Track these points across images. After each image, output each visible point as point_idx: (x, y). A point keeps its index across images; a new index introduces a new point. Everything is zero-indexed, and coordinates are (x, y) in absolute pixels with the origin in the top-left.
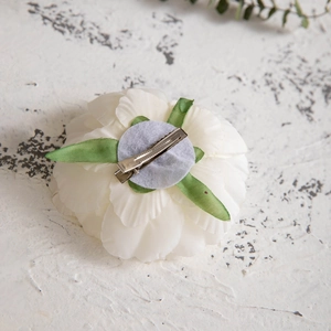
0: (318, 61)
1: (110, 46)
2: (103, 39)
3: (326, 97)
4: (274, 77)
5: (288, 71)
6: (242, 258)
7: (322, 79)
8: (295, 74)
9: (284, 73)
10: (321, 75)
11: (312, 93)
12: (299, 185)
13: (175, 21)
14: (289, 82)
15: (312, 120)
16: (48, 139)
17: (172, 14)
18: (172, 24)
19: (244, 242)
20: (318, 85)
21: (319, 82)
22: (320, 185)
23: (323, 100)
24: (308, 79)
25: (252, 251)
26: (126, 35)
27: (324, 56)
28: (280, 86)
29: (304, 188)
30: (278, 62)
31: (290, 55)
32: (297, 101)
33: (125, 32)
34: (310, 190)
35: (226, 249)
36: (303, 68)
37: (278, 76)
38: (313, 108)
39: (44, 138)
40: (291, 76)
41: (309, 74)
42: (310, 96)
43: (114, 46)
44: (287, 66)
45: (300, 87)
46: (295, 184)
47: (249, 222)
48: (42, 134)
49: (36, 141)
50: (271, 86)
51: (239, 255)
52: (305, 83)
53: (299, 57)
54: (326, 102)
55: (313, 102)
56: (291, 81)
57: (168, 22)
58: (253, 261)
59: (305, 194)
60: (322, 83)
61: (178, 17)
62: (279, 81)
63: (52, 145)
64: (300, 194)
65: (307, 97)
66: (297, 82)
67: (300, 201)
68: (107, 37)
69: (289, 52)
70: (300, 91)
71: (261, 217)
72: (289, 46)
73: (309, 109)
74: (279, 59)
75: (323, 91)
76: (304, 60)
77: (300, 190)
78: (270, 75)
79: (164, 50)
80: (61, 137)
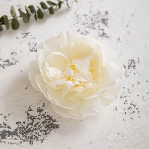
0: (90, 12)
1: (12, 64)
2: (7, 63)
3: (105, 24)
4: (81, 30)
5: (84, 24)
6: (134, 112)
7: (98, 18)
8: (87, 23)
9: (83, 26)
10: (96, 17)
11: (99, 26)
12: (127, 66)
13: (27, 34)
14: (88, 28)
15: (108, 37)
16: (24, 123)
17: (23, 32)
18: (27, 36)
19: (129, 105)
20: (99, 21)
21: (98, 20)
22: (133, 61)
23: (105, 26)
24: (93, 22)
25: (135, 106)
26: (14, 54)
27: (90, 8)
28: (86, 32)
29: (129, 66)
30: (78, 23)
31: (79, 17)
32: (97, 33)
33: (12, 53)
34: (132, 65)
35: (125, 113)
36: (88, 19)
37: (83, 28)
38: (105, 32)
39: (22, 124)
40: (87, 25)
41: (92, 19)
42: (100, 28)
43: (14, 63)
44: (82, 22)
45: (93, 27)
46: (125, 67)
47: (124, 95)
48: (20, 123)
49: (20, 128)
50: (83, 34)
51: (132, 112)
52: (93, 24)
53: (82, 15)
54: (107, 26)
55: (103, 30)
56: (88, 27)
57: (25, 37)
58: (138, 110)
59: (132, 69)
60: (99, 20)
61: (27, 32)
62: (84, 30)
63: (28, 124)
64: (130, 70)
65: (99, 29)
66: (90, 26)
67: (132, 73)
68: (8, 61)
69: (78, 16)
70: (95, 28)
71: (126, 90)
72: (76, 14)
73: (104, 34)
74: (77, 22)
75: (102, 22)
76: (85, 15)
77: (129, 68)
78: (79, 30)
79: (33, 49)
80: (28, 118)
